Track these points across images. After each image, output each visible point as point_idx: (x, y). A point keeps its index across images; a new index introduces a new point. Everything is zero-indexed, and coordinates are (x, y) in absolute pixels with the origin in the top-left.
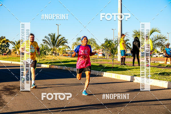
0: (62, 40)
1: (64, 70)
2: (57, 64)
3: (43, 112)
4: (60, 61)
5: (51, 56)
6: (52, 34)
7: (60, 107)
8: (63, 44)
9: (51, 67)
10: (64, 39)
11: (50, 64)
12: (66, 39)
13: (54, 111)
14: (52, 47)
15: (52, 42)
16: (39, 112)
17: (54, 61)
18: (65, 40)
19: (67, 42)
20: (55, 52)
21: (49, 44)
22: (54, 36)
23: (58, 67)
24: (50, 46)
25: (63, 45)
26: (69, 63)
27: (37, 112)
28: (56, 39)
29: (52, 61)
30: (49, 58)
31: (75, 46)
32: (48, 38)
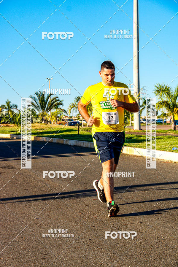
0: (54, 100)
1: (55, 143)
2: (46, 135)
3: (16, 202)
4: (50, 130)
5: (39, 124)
6: (39, 93)
7: (41, 194)
8: (56, 106)
9: (36, 139)
10: (57, 99)
11: (35, 136)
12: (61, 100)
13: (32, 200)
14: (41, 111)
15: (40, 103)
16: (9, 201)
17: (42, 131)
18: (59, 100)
19: (61, 104)
20: (44, 118)
21: (36, 107)
22: (43, 95)
23: (46, 139)
24: (38, 110)
25: (57, 108)
26: (62, 134)
27: (7, 202)
28: (45, 100)
29: (39, 131)
30: (35, 127)
31: (73, 109)
32: (35, 98)
